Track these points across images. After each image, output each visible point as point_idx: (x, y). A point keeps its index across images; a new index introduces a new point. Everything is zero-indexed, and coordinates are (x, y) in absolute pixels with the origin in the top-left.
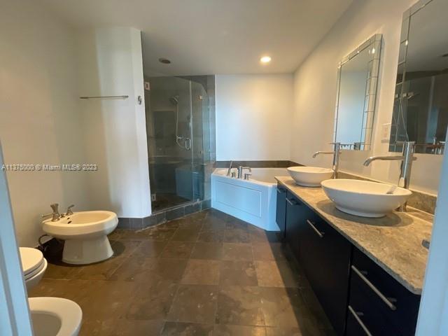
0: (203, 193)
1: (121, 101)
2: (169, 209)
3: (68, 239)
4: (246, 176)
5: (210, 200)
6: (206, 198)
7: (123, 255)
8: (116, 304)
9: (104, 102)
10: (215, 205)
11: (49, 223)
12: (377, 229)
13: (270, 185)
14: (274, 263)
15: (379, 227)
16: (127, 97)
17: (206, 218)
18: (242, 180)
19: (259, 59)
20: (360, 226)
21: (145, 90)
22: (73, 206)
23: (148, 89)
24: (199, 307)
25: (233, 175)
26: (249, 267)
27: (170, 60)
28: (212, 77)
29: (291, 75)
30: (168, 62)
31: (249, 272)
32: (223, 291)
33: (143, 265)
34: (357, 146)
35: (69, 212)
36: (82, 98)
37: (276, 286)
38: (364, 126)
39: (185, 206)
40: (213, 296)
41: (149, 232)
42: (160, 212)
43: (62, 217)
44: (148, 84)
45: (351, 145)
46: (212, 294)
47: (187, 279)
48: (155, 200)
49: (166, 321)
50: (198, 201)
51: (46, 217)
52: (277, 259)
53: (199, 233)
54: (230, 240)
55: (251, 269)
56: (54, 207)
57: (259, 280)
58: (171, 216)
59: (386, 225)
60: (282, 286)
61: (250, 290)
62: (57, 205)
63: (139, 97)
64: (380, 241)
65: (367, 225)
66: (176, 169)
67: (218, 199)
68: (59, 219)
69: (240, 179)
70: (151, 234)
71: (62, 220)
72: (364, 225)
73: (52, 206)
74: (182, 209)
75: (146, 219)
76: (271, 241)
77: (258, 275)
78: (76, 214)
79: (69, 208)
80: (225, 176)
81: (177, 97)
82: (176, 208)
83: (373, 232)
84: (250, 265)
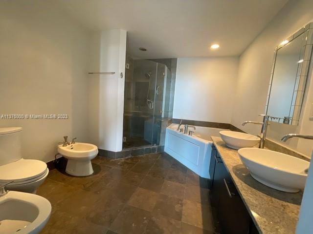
0: (159, 141)
1: (111, 75)
2: (134, 149)
3: (70, 159)
4: (190, 133)
5: (164, 146)
6: (161, 144)
7: (98, 175)
8: (84, 207)
9: (101, 75)
10: (167, 150)
11: (61, 147)
12: (282, 205)
13: (207, 142)
14: (199, 205)
15: (285, 203)
16: (114, 73)
17: (158, 158)
18: (187, 135)
19: (210, 46)
20: (265, 198)
21: (126, 68)
22: (75, 138)
23: (128, 68)
24: (133, 225)
25: (181, 130)
26: (179, 204)
27: (146, 48)
28: (175, 60)
29: (237, 58)
30: (145, 50)
31: (177, 207)
32: (153, 218)
33: (108, 185)
34: (286, 120)
35: (73, 142)
36: (89, 73)
37: (196, 226)
38: (293, 104)
39: (145, 148)
40: (146, 220)
41: (118, 162)
42: (128, 150)
43: (69, 144)
44: (128, 65)
45: (280, 119)
46: (145, 218)
47: (132, 201)
48: (125, 141)
49: (109, 229)
50: (155, 146)
51: (60, 143)
52: (202, 203)
53: (150, 169)
54: (170, 178)
55: (179, 205)
56: (66, 138)
57: (183, 217)
58: (134, 153)
59: (294, 203)
60: (201, 226)
61: (174, 223)
62: (67, 137)
63: (122, 73)
64: (278, 220)
65: (273, 199)
66: (145, 122)
67: (169, 146)
68: (66, 146)
69: (185, 134)
70: (119, 164)
71: (68, 146)
72: (269, 198)
73: (65, 137)
74: (143, 150)
75: (118, 153)
76: (202, 186)
77: (183, 212)
78: (77, 144)
79: (74, 139)
80: (175, 130)
81: (150, 73)
82: (139, 148)
83: (276, 207)
84: (180, 202)
